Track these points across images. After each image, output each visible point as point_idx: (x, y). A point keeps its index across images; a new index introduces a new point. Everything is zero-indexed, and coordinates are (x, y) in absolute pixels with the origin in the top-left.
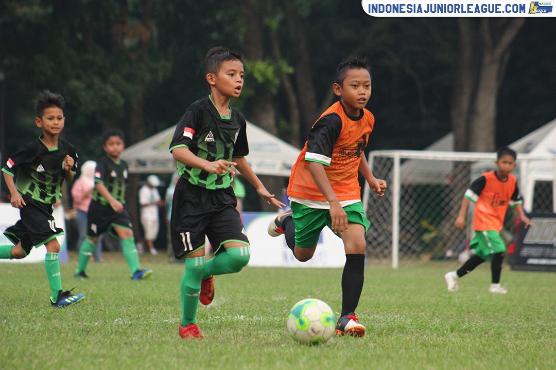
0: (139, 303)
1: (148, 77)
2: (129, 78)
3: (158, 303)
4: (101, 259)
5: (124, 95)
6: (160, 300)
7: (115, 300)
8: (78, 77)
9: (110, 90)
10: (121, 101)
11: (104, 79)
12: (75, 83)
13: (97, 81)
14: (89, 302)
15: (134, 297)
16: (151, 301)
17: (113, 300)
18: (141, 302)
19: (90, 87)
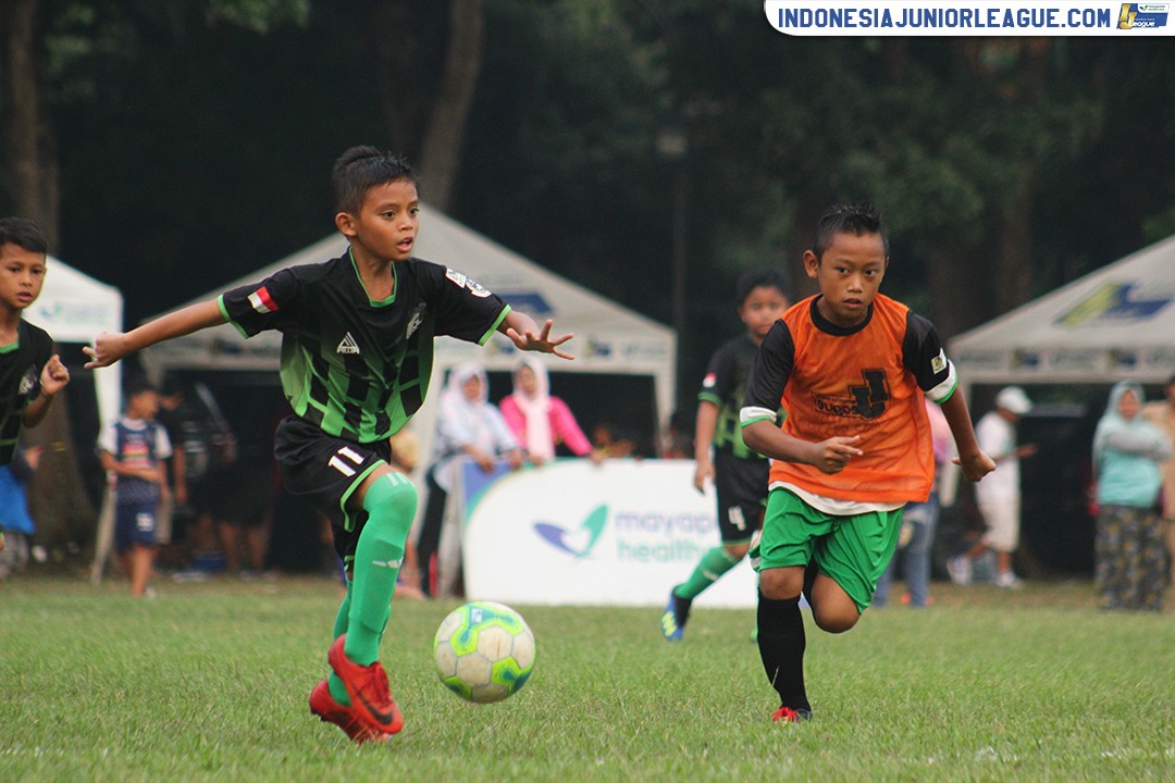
0: (1034, 708)
1: (1043, 142)
2: (995, 145)
3: (1082, 709)
4: (928, 600)
5: (983, 187)
6: (1088, 702)
7: (973, 702)
8: (868, 145)
9: (947, 176)
10: (975, 204)
11: (934, 149)
12: (860, 161)
13: (915, 154)
14: (908, 706)
15: (1022, 695)
16: (1065, 707)
17: (969, 702)
18: (1039, 705)
19: (897, 169)
